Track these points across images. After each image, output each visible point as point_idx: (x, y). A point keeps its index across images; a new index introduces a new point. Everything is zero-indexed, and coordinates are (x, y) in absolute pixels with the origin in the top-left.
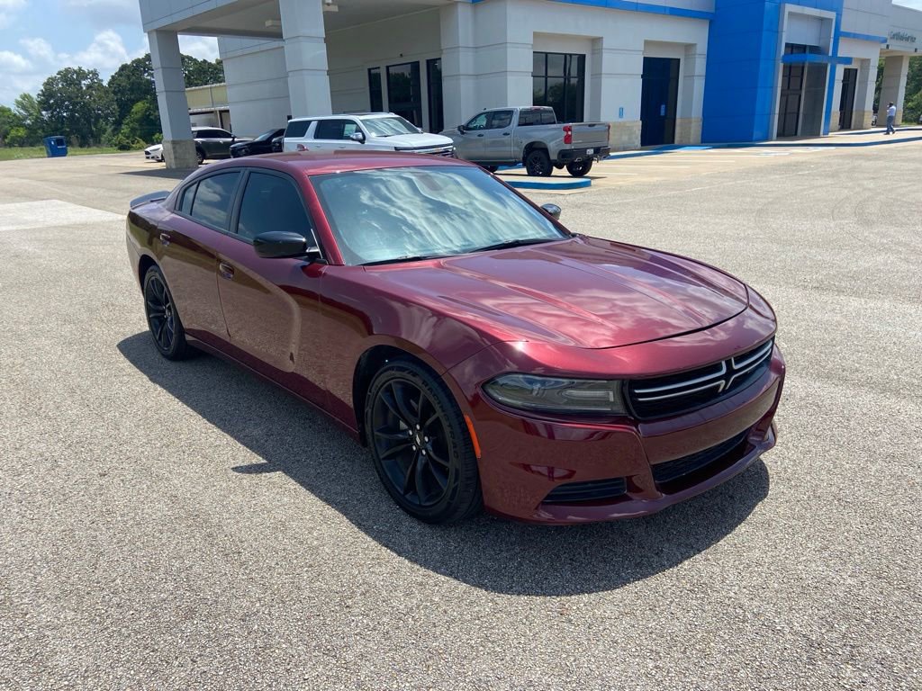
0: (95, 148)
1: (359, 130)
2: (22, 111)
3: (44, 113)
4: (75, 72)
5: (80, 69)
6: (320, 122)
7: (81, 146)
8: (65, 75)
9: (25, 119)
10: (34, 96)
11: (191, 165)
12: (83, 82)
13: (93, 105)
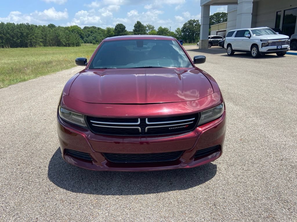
0: (193, 43)
1: (250, 33)
2: (176, 33)
3: (182, 33)
4: (193, 21)
5: (194, 20)
6: (238, 31)
7: (189, 43)
8: (190, 22)
9: (177, 35)
10: (180, 28)
11: (206, 48)
12: (194, 24)
13: (195, 31)
